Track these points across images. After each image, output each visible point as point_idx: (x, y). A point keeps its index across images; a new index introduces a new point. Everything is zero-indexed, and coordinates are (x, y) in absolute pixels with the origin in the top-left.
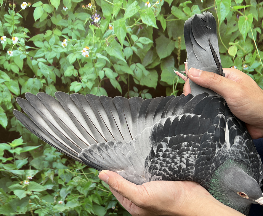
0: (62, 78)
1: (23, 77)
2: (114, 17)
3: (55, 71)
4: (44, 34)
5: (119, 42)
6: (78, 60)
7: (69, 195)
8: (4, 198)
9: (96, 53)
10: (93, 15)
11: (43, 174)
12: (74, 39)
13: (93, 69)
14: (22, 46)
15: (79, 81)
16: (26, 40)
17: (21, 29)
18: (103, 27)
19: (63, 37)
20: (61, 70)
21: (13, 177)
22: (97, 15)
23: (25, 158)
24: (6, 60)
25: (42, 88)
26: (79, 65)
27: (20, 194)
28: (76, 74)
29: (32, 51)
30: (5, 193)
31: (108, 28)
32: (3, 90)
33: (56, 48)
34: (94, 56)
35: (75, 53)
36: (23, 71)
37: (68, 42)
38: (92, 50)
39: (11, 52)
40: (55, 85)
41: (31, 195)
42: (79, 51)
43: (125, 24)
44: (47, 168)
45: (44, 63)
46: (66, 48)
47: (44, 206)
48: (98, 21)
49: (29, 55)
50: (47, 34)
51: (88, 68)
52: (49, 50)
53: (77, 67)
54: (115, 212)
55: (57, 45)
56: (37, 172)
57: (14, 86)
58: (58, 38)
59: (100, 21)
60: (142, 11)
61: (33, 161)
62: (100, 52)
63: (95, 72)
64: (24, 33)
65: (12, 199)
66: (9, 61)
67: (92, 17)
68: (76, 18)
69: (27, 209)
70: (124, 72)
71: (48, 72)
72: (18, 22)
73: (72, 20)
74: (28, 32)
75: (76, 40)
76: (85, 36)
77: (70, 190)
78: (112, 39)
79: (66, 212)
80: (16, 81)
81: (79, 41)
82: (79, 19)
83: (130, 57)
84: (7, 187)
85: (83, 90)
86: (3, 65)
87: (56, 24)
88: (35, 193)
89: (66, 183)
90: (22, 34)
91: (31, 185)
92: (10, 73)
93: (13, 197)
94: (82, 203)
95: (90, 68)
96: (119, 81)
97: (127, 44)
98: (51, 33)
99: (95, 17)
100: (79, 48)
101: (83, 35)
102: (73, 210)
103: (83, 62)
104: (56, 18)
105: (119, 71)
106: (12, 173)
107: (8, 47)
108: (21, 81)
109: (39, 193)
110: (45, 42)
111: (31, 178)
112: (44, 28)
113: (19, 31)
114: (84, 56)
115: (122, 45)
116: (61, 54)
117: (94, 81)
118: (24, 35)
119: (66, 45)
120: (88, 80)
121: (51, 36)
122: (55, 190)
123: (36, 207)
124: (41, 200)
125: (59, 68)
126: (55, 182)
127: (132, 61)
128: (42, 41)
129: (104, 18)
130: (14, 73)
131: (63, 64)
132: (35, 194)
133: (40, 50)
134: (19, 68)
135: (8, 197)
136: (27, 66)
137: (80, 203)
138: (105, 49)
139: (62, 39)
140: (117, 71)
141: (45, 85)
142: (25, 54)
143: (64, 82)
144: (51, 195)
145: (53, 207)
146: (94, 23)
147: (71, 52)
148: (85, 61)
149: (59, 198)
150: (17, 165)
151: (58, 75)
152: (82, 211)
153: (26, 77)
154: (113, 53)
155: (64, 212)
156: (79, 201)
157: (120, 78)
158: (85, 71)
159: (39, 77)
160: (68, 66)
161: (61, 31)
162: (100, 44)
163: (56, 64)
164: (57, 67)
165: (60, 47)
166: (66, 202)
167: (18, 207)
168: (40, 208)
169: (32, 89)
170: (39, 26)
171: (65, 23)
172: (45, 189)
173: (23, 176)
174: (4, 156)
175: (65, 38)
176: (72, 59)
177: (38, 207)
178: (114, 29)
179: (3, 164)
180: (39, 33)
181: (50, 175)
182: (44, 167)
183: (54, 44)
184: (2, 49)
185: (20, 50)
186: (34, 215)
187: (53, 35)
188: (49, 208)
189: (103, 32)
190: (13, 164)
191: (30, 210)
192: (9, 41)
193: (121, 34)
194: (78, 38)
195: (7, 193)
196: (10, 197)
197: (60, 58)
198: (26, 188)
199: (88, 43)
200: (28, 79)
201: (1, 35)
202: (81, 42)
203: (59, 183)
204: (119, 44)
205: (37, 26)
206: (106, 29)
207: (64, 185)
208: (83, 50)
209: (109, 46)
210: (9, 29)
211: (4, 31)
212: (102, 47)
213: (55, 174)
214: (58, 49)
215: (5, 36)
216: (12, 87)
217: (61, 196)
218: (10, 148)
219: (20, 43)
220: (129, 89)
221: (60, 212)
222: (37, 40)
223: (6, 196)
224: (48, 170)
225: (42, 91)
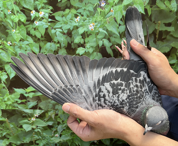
0: (72, 44)
1: (43, 41)
2: (115, 4)
3: (68, 39)
4: (64, 11)
5: (116, 21)
6: (85, 32)
7: (64, 130)
8: (15, 130)
9: (99, 28)
10: (101, 1)
11: (47, 113)
12: (85, 17)
13: (95, 39)
14: (46, 19)
15: (83, 47)
16: (50, 15)
17: (47, 6)
18: (107, 10)
19: (77, 15)
20: (72, 38)
21: (23, 115)
22: (104, 1)
23: (35, 101)
24: (33, 28)
25: (56, 50)
26: (85, 35)
27: (27, 128)
28: (83, 42)
29: (53, 23)
30: (16, 126)
31: (110, 11)
32: (27, 49)
33: (71, 22)
34: (98, 30)
35: (84, 27)
36: (44, 37)
37: (80, 18)
38: (97, 25)
39: (37, 22)
40: (66, 49)
41: (36, 129)
42: (87, 26)
43: (122, 9)
44: (51, 109)
45: (60, 32)
46: (78, 23)
47: (44, 138)
48: (103, 6)
49: (50, 25)
50: (66, 12)
51: (92, 38)
52: (66, 23)
53: (84, 37)
54: (96, 145)
55: (72, 20)
56: (43, 111)
57: (36, 47)
58: (74, 15)
59: (105, 6)
60: (135, 1)
61: (41, 103)
62: (102, 28)
63: (96, 41)
64: (49, 9)
65: (20, 131)
66: (35, 29)
67: (100, 2)
68: (88, 2)
69: (31, 139)
70: (117, 43)
71: (63, 39)
72: (46, 2)
73: (85, 3)
74: (52, 9)
75: (86, 18)
76: (93, 15)
77: (65, 126)
78: (112, 19)
79: (60, 143)
80: (37, 44)
81: (88, 18)
82: (90, 3)
83: (123, 32)
84: (18, 122)
85: (86, 54)
86: (29, 31)
87: (73, 5)
88: (38, 127)
89: (63, 121)
90: (47, 10)
91: (36, 121)
92: (34, 37)
93: (22, 130)
94: (73, 137)
95: (93, 38)
96: (113, 49)
97: (122, 23)
98: (69, 11)
99: (102, 3)
100: (88, 24)
101: (92, 14)
102: (65, 142)
103: (88, 34)
104: (74, 1)
105: (114, 42)
106: (23, 111)
107: (36, 18)
108: (42, 44)
109: (41, 128)
110: (64, 17)
111: (38, 116)
112: (64, 7)
113: (45, 8)
114: (90, 30)
115: (118, 24)
116: (74, 27)
117: (95, 48)
118: (49, 11)
119: (79, 20)
120: (90, 47)
121: (68, 13)
122: (54, 126)
123: (38, 138)
124: (43, 133)
125: (71, 37)
126: (55, 119)
127: (124, 36)
128: (61, 16)
129: (108, 4)
130: (37, 38)
131: (74, 34)
132: (38, 129)
133: (59, 23)
134: (41, 34)
135: (18, 130)
136: (47, 34)
137: (71, 137)
138: (106, 25)
139: (76, 16)
140: (112, 41)
141: (59, 48)
142: (48, 25)
143: (73, 47)
144: (51, 130)
145: (50, 139)
146: (101, 7)
147: (81, 26)
148: (90, 33)
149: (56, 132)
150: (29, 106)
151: (69, 42)
152: (72, 143)
153: (46, 41)
154: (111, 29)
155: (58, 143)
156: (71, 135)
157: (114, 47)
158: (89, 41)
159: (55, 42)
160: (78, 36)
161: (77, 10)
162: (103, 22)
163: (69, 34)
164: (69, 36)
165: (74, 22)
166: (61, 136)
167: (24, 137)
168: (41, 139)
169: (49, 50)
170: (61, 5)
171: (80, 5)
172: (46, 125)
173: (32, 114)
174: (19, 98)
175: (78, 16)
176: (81, 31)
177: (39, 138)
178: (114, 12)
179: (18, 105)
180: (60, 11)
181: (52, 115)
182: (49, 108)
183: (70, 19)
184: (31, 19)
185: (44, 21)
186: (35, 144)
187: (70, 13)
188: (48, 139)
189: (106, 14)
190: (26, 104)
191: (33, 140)
192: (37, 14)
193: (118, 16)
194: (88, 16)
195: (17, 126)
196: (19, 129)
197: (73, 30)
198: (32, 124)
199: (94, 21)
200: (47, 43)
201: (32, 10)
202: (89, 19)
203: (58, 121)
204: (116, 23)
205: (59, 5)
206: (108, 11)
207: (61, 123)
208: (90, 25)
209: (109, 24)
210: (38, 6)
211: (34, 6)
212: (104, 24)
213: (56, 114)
214: (73, 23)
215: (34, 10)
216: (34, 48)
217: (58, 130)
218: (25, 93)
219: (45, 16)
220: (118, 55)
221: (55, 143)
222: (58, 16)
223: (17, 129)
224: (51, 111)
225: (56, 52)
